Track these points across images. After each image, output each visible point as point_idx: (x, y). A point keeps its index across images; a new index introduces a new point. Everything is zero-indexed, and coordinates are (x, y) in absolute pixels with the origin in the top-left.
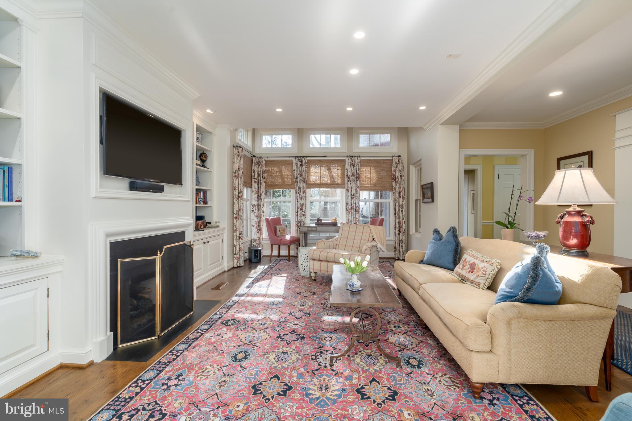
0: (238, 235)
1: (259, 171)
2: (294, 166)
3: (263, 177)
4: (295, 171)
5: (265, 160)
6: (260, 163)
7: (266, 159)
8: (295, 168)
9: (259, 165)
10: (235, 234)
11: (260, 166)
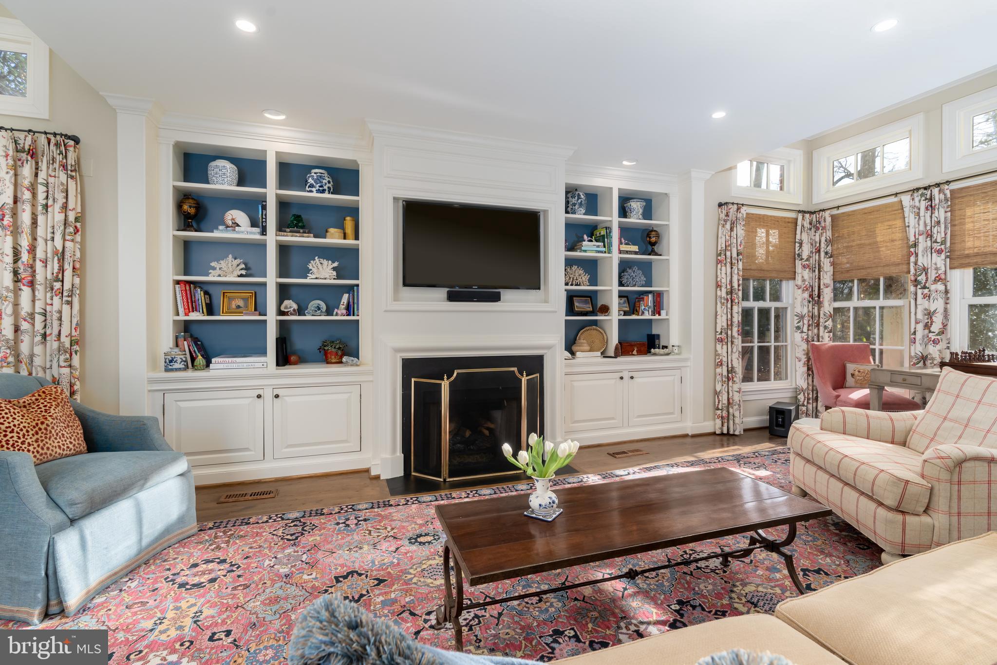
0: (725, 373)
1: (816, 243)
2: (906, 215)
3: (826, 253)
4: (909, 226)
5: (832, 216)
6: (820, 223)
7: (835, 212)
8: (911, 219)
9: (817, 229)
10: (719, 370)
11: (820, 231)
